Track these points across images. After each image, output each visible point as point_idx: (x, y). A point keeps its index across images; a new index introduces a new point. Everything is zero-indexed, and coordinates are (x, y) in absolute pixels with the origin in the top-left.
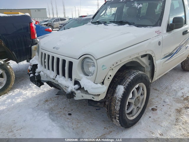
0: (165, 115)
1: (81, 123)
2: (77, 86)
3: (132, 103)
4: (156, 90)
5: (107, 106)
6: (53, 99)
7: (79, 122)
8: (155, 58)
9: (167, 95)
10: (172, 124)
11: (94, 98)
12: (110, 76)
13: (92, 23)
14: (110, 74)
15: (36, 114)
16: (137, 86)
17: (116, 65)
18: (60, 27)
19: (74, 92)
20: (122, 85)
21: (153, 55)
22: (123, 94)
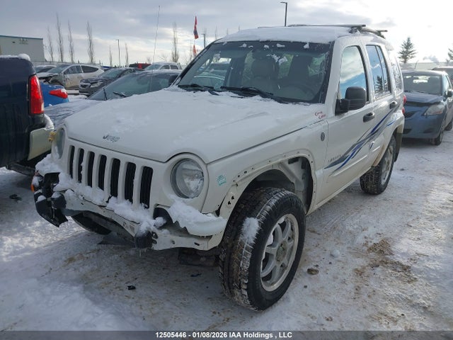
0: (334, 281)
1: (161, 306)
2: (160, 220)
3: (272, 255)
4: (314, 232)
5: (223, 262)
6: (88, 255)
7: (155, 304)
8: (314, 164)
9: (336, 243)
10: (349, 298)
11: (198, 245)
12: (233, 198)
13: (179, 86)
14: (232, 193)
15: (48, 290)
16: (282, 220)
17: (244, 177)
18: (82, 86)
19: (153, 233)
20: (255, 217)
21: (310, 160)
22: (257, 236)
